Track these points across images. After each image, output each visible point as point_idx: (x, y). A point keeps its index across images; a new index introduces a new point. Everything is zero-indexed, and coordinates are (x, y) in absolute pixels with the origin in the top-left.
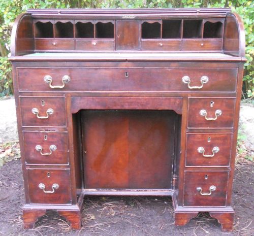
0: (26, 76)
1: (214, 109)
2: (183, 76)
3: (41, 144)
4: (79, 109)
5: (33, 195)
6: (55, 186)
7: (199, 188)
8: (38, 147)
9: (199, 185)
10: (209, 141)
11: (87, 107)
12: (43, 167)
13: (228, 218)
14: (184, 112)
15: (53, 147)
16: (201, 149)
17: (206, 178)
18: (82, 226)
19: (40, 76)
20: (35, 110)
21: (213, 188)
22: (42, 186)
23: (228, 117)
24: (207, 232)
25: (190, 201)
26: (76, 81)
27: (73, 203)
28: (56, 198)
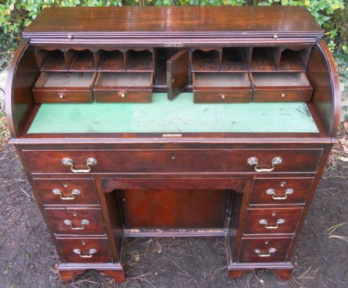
0: (37, 158)
1: (286, 188)
2: (249, 158)
3: (69, 219)
4: (112, 189)
5: (68, 257)
6: (92, 251)
7: (257, 251)
8: (67, 222)
9: (257, 248)
10: (274, 215)
11: (124, 187)
12: (76, 237)
13: (286, 272)
14: (247, 191)
15: (85, 222)
16: (263, 221)
17: (266, 243)
18: (126, 277)
19: (57, 159)
20: (56, 191)
21: (273, 250)
22: (77, 251)
23: (301, 195)
24: (262, 281)
25: (246, 259)
26: (106, 163)
27: (115, 262)
28: (95, 259)
